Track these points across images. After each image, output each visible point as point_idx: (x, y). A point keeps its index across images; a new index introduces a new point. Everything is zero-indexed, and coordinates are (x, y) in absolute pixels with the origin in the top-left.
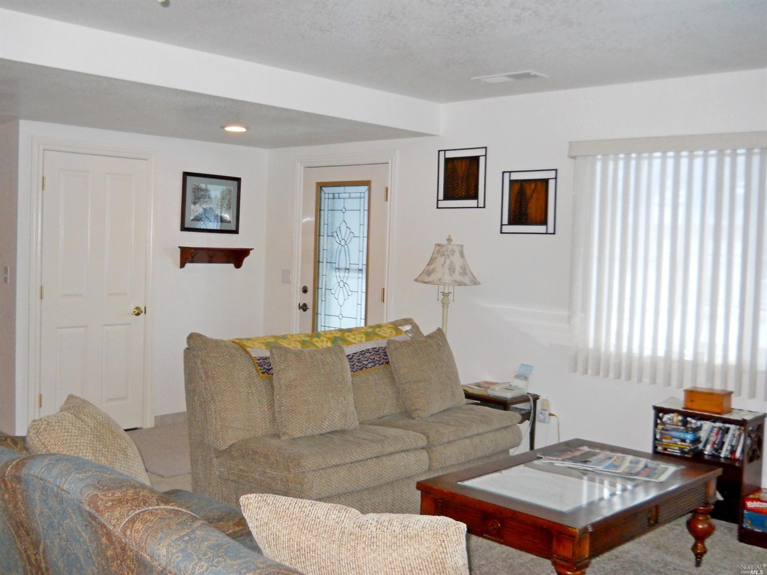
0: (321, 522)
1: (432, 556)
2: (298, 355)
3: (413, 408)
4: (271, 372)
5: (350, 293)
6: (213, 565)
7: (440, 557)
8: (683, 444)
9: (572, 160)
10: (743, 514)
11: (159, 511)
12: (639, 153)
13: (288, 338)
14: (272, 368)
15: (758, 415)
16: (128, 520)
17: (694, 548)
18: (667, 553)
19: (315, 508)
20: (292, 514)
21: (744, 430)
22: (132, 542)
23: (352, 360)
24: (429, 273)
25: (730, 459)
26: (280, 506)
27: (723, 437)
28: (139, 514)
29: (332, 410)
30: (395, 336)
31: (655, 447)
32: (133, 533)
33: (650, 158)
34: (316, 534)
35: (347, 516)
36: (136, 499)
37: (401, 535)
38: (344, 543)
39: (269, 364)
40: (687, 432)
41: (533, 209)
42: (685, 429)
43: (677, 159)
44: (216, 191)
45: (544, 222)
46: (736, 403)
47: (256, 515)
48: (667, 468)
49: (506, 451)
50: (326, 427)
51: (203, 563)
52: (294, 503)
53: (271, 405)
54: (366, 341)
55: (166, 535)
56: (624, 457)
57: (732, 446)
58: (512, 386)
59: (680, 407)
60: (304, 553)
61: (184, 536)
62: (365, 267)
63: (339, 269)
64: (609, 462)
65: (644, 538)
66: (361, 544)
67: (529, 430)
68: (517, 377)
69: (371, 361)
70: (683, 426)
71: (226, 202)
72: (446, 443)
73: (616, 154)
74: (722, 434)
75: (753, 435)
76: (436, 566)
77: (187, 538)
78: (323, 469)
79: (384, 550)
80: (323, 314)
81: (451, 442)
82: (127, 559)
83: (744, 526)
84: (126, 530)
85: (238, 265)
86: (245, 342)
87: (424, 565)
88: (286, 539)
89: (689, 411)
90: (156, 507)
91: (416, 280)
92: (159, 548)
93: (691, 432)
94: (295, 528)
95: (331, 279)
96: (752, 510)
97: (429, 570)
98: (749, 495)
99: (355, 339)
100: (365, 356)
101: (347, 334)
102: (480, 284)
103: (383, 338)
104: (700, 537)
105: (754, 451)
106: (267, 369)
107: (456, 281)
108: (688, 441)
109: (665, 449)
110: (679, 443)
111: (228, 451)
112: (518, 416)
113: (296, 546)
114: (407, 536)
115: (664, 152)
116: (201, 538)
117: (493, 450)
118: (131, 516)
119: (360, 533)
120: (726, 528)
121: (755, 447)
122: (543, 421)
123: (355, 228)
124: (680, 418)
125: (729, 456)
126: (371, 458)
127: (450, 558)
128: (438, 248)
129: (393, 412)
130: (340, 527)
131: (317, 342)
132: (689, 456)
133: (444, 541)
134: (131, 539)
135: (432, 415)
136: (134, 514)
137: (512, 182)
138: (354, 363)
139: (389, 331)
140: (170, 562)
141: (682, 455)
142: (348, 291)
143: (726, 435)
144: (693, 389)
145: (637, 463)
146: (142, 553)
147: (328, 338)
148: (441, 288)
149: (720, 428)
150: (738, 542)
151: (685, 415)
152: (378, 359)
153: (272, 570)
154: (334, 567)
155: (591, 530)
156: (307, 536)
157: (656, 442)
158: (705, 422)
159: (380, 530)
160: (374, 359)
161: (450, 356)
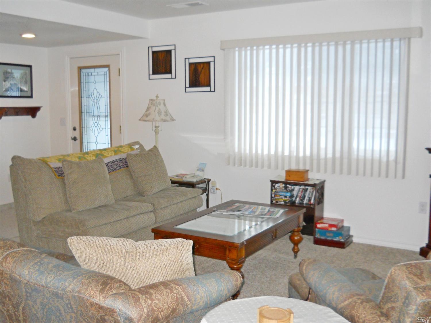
0: (114, 247)
1: (176, 258)
2: (78, 165)
3: (144, 191)
4: (63, 175)
5: (101, 129)
6: (57, 276)
7: (180, 259)
8: (286, 198)
9: (223, 51)
10: (315, 230)
11: (21, 251)
12: (258, 47)
13: (71, 156)
14: (63, 173)
15: (321, 181)
16: (3, 258)
17: (293, 249)
18: (280, 253)
19: (110, 241)
20: (97, 245)
21: (315, 189)
22: (7, 269)
23: (108, 166)
24: (147, 116)
25: (309, 204)
26: (90, 241)
27: (305, 193)
28: (9, 254)
29: (99, 194)
30: (131, 151)
31: (272, 201)
32: (7, 265)
33: (264, 50)
34: (112, 254)
35: (128, 243)
36: (6, 246)
37: (158, 250)
38: (128, 257)
39: (61, 171)
40: (287, 192)
41: (202, 78)
42: (286, 191)
43: (277, 49)
44: (17, 73)
45: (209, 85)
46: (311, 176)
47: (77, 247)
48: (279, 211)
49: (195, 209)
50: (97, 204)
51: (51, 275)
52: (98, 239)
53: (65, 194)
54: (115, 155)
55: (27, 264)
56: (258, 207)
57: (309, 198)
58: (196, 175)
59: (283, 180)
60: (106, 265)
61: (37, 262)
62: (109, 114)
63: (94, 116)
64: (251, 210)
65: (268, 247)
66: (137, 257)
67: (206, 199)
68: (198, 170)
69: (118, 166)
70: (285, 189)
71: (24, 80)
72: (163, 208)
73: (246, 47)
74: (304, 192)
75: (319, 191)
76: (178, 264)
77: (39, 264)
78: (98, 226)
79: (150, 259)
80: (86, 142)
81: (166, 207)
82: (4, 279)
83: (316, 236)
84: (3, 263)
85: (34, 116)
86: (46, 159)
87: (172, 263)
88: (96, 258)
89: (288, 181)
90: (18, 249)
91: (140, 120)
92: (24, 271)
93: (289, 192)
94: (100, 252)
95: (90, 122)
96: (320, 228)
97: (174, 266)
98: (318, 221)
99: (108, 154)
100: (114, 163)
101: (103, 152)
102: (175, 120)
103: (124, 153)
104: (296, 243)
105: (320, 199)
106: (60, 174)
107: (162, 120)
108: (288, 197)
109: (277, 202)
110: (284, 198)
111: (42, 221)
112: (201, 191)
113: (101, 261)
114: (162, 250)
115: (271, 46)
116: (48, 262)
117: (189, 209)
118: (4, 255)
119: (136, 251)
120: (307, 238)
121: (320, 197)
122: (213, 193)
123: (102, 93)
124: (283, 185)
125: (308, 203)
126: (123, 219)
127: (185, 259)
128: (151, 101)
129: (132, 193)
130: (125, 249)
131: (87, 157)
132: (289, 204)
133: (182, 250)
134: (6, 268)
135: (154, 194)
136: (6, 254)
137: (190, 64)
138: (109, 168)
139: (127, 149)
140: (31, 277)
141: (285, 204)
142: (100, 128)
143: (306, 192)
144: (289, 170)
145: (265, 209)
146: (13, 275)
147: (93, 155)
148: (154, 124)
149: (303, 189)
150: (313, 245)
151: (286, 183)
152: (122, 165)
153: (92, 274)
154: (123, 270)
155: (245, 244)
156: (107, 256)
157: (272, 199)
158: (296, 186)
159: (147, 249)
160: (120, 165)
161: (162, 161)
